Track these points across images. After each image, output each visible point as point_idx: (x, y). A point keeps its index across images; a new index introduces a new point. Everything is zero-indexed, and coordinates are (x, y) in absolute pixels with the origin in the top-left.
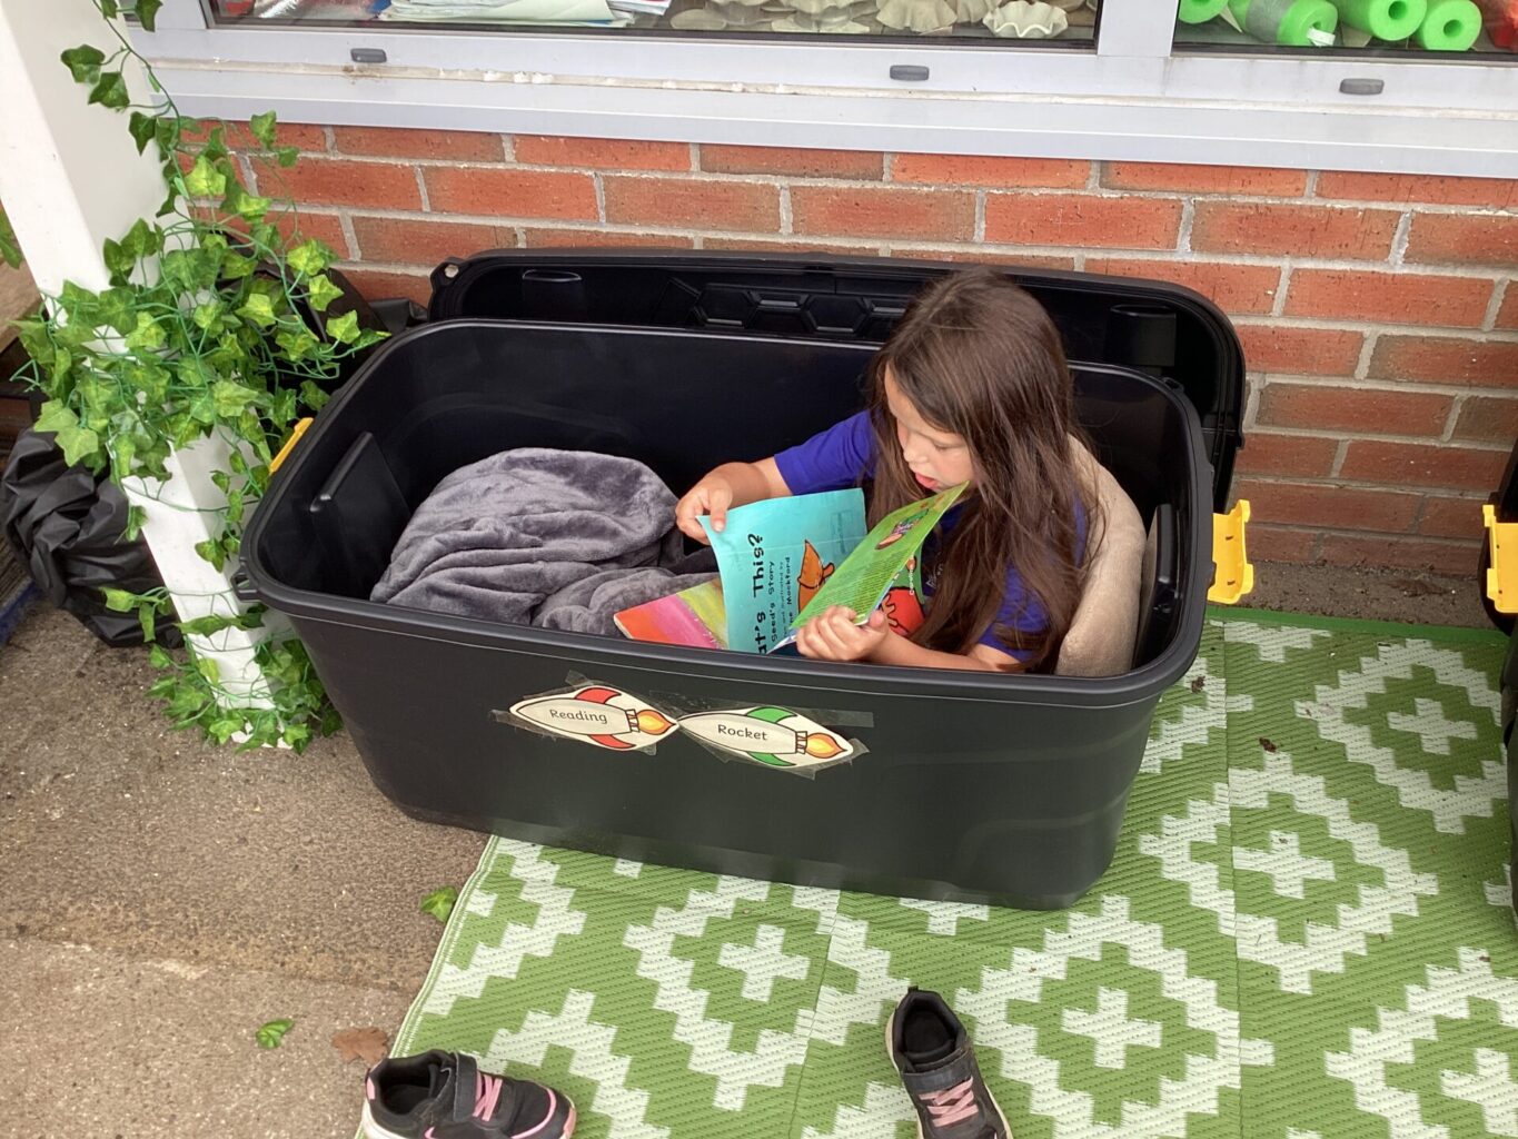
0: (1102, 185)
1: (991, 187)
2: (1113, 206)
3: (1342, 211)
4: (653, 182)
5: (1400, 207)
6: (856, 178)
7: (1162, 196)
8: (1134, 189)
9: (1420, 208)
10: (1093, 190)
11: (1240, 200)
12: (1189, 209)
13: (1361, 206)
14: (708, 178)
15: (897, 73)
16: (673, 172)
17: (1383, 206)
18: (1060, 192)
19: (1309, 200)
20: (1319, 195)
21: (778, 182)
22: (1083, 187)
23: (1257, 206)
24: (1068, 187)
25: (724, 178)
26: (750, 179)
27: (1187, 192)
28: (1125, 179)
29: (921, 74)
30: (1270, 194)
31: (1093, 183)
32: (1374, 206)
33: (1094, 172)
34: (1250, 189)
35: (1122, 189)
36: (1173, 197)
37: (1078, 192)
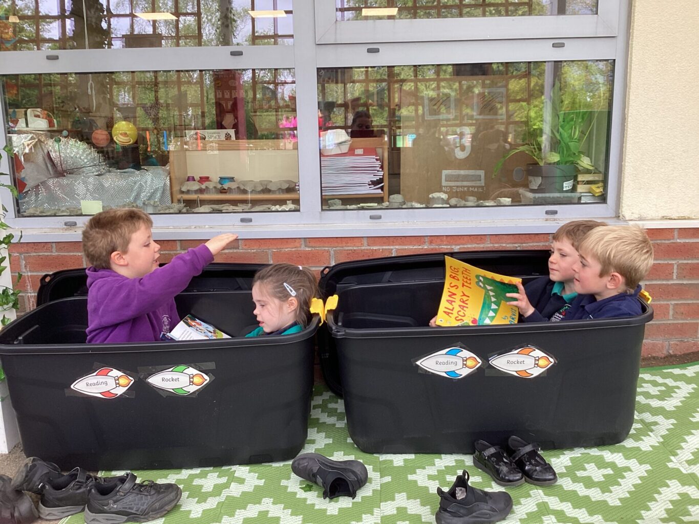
0: (306, 246)
1: (273, 249)
2: (309, 252)
3: (376, 250)
4: (165, 255)
5: (392, 247)
6: (231, 249)
7: (323, 249)
8: (315, 247)
9: (397, 247)
10: (304, 248)
11: (346, 248)
12: (332, 252)
13: (381, 248)
15: (243, 220)
16: (171, 250)
17: (387, 247)
18: (293, 249)
19: (365, 247)
20: (369, 245)
22: (300, 247)
23: (351, 250)
24: (296, 247)
27: (330, 247)
28: (312, 243)
29: (250, 220)
30: (354, 246)
31: (303, 246)
32: (384, 247)
33: (303, 242)
34: (349, 244)
35: (312, 247)
36: (327, 249)
37: (298, 249)
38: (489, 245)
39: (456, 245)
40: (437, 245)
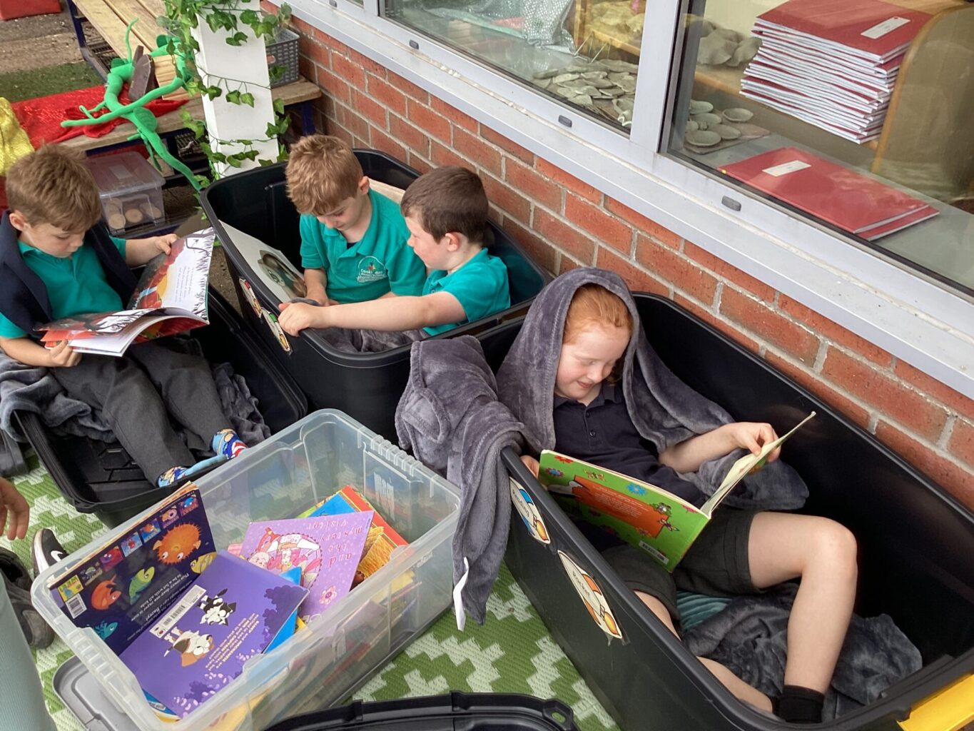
0: (605, 207)
1: (567, 188)
2: (608, 220)
3: (693, 267)
4: (467, 135)
5: (718, 277)
6: (524, 162)
7: (625, 223)
8: (615, 215)
9: (726, 282)
10: (602, 208)
11: (655, 241)
12: (635, 236)
13: (702, 268)
14: (482, 140)
15: (562, 119)
16: (472, 132)
17: (709, 272)
18: (590, 203)
19: (680, 254)
20: (685, 252)
21: (502, 152)
22: (598, 205)
23: (660, 247)
24: (592, 201)
25: (487, 142)
26: (494, 146)
27: (635, 227)
28: (611, 206)
29: (569, 124)
30: (665, 242)
31: (602, 204)
32: (707, 270)
33: (602, 198)
34: (657, 235)
35: (611, 212)
36: (629, 226)
37: (596, 206)
38: (889, 376)
39: (827, 337)
40: (793, 317)
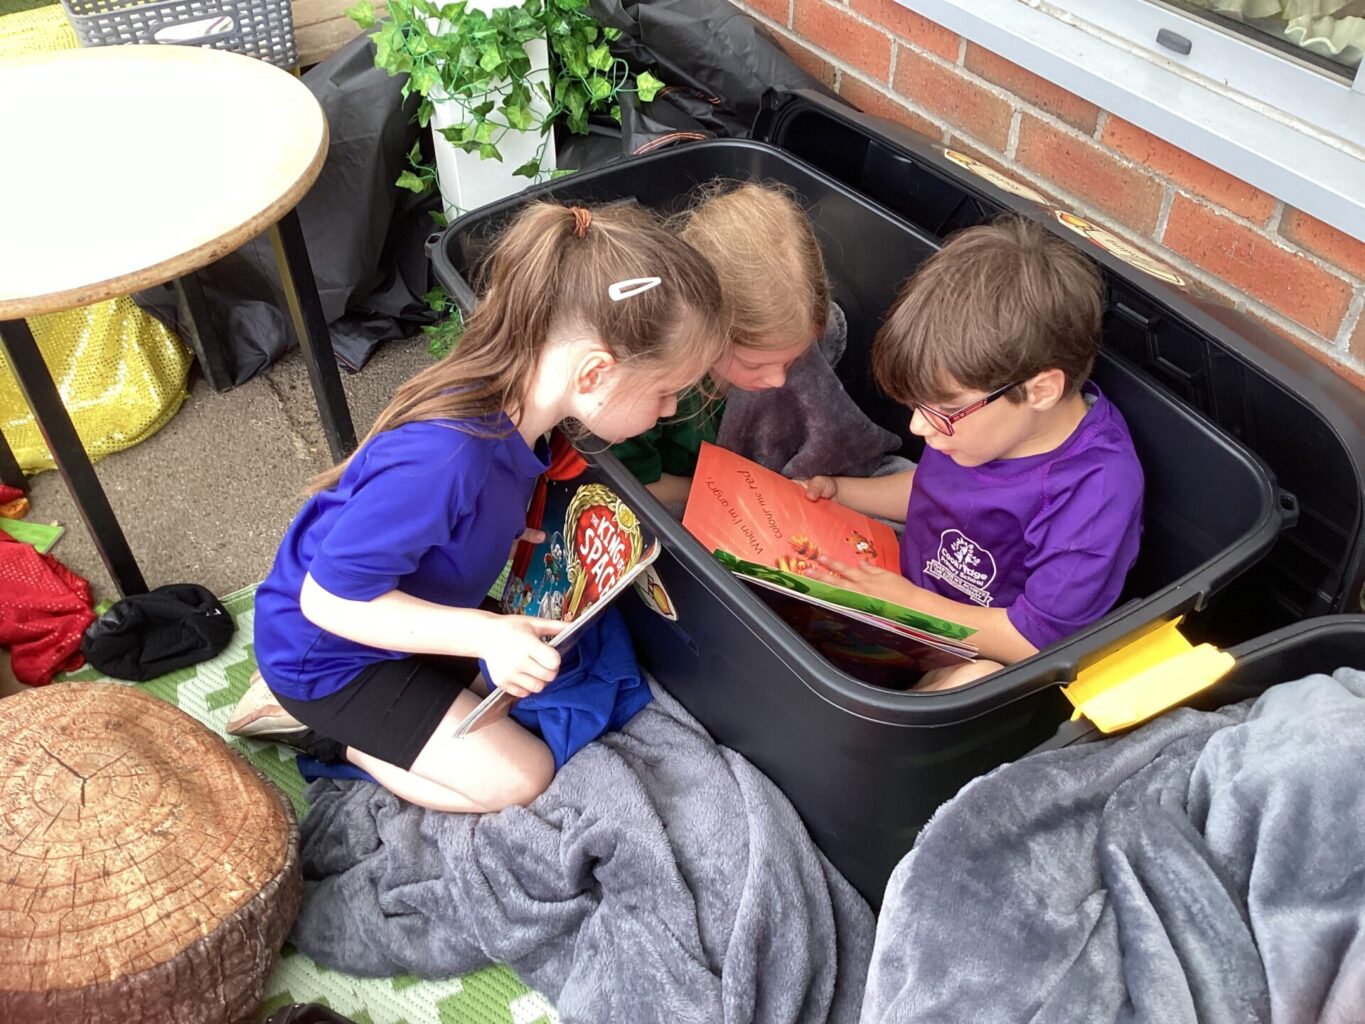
0: (1280, 231)
1: (1180, 186)
2: (1285, 261)
4: (930, 64)
6: (1073, 125)
7: (1335, 272)
8: (1308, 250)
10: (1271, 233)
12: (1358, 301)
14: (967, 76)
15: (1165, 38)
16: (945, 59)
18: (1240, 222)
21: (1015, 103)
22: (1263, 225)
24: (1248, 218)
25: (978, 81)
26: (996, 91)
27: (1362, 280)
28: (1303, 234)
29: (1184, 47)
31: (1274, 225)
33: (1278, 213)
35: (1298, 244)
36: (1346, 278)
37: (1255, 229)
